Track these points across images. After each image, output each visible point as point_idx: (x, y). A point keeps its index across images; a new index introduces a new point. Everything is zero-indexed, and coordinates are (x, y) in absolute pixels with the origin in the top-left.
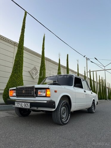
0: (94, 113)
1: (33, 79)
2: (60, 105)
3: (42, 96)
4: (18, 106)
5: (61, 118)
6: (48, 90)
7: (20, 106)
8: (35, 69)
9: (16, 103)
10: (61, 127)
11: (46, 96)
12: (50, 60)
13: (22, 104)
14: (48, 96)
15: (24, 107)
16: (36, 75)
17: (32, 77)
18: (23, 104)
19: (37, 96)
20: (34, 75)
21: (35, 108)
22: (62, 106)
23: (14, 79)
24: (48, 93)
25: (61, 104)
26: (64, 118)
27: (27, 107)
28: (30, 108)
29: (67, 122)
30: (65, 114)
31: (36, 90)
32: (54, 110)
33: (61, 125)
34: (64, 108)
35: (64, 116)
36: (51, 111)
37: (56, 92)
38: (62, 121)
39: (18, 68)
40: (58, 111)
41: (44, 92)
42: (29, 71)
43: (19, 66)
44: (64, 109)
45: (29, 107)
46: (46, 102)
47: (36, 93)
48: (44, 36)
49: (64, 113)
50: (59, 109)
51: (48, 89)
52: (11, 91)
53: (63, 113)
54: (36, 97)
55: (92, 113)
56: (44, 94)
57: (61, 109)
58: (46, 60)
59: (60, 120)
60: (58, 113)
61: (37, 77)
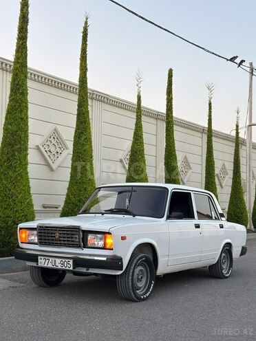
0: (227, 277)
1: (52, 169)
2: (131, 265)
3: (96, 246)
4: (46, 265)
5: (135, 288)
6: (108, 236)
7: (50, 265)
8: (56, 135)
9: (41, 259)
10: (134, 305)
11: (104, 248)
12: (104, 99)
13: (55, 261)
14: (108, 246)
15: (60, 267)
16: (61, 158)
17: (48, 165)
18: (58, 261)
19: (85, 246)
20: (52, 157)
21: (84, 270)
22: (136, 265)
23: (6, 187)
24: (109, 241)
25: (135, 262)
26: (140, 288)
27: (67, 268)
28: (74, 268)
29: (147, 297)
30: (144, 280)
31: (83, 235)
32: (119, 273)
33: (133, 301)
34: (140, 268)
35: (141, 284)
36: (115, 275)
37: (123, 238)
38: (135, 294)
39: (16, 154)
40: (129, 274)
41: (101, 239)
42: (37, 146)
43: (19, 146)
44: (141, 270)
45: (71, 268)
46: (105, 259)
47: (85, 240)
48: (86, 23)
49: (142, 278)
50: (129, 271)
51: (109, 233)
52: (23, 230)
53: (138, 279)
54: (85, 248)
55: (221, 278)
56: (101, 244)
57: (133, 272)
58: (92, 99)
59: (131, 291)
60: (128, 277)
61: (62, 162)
